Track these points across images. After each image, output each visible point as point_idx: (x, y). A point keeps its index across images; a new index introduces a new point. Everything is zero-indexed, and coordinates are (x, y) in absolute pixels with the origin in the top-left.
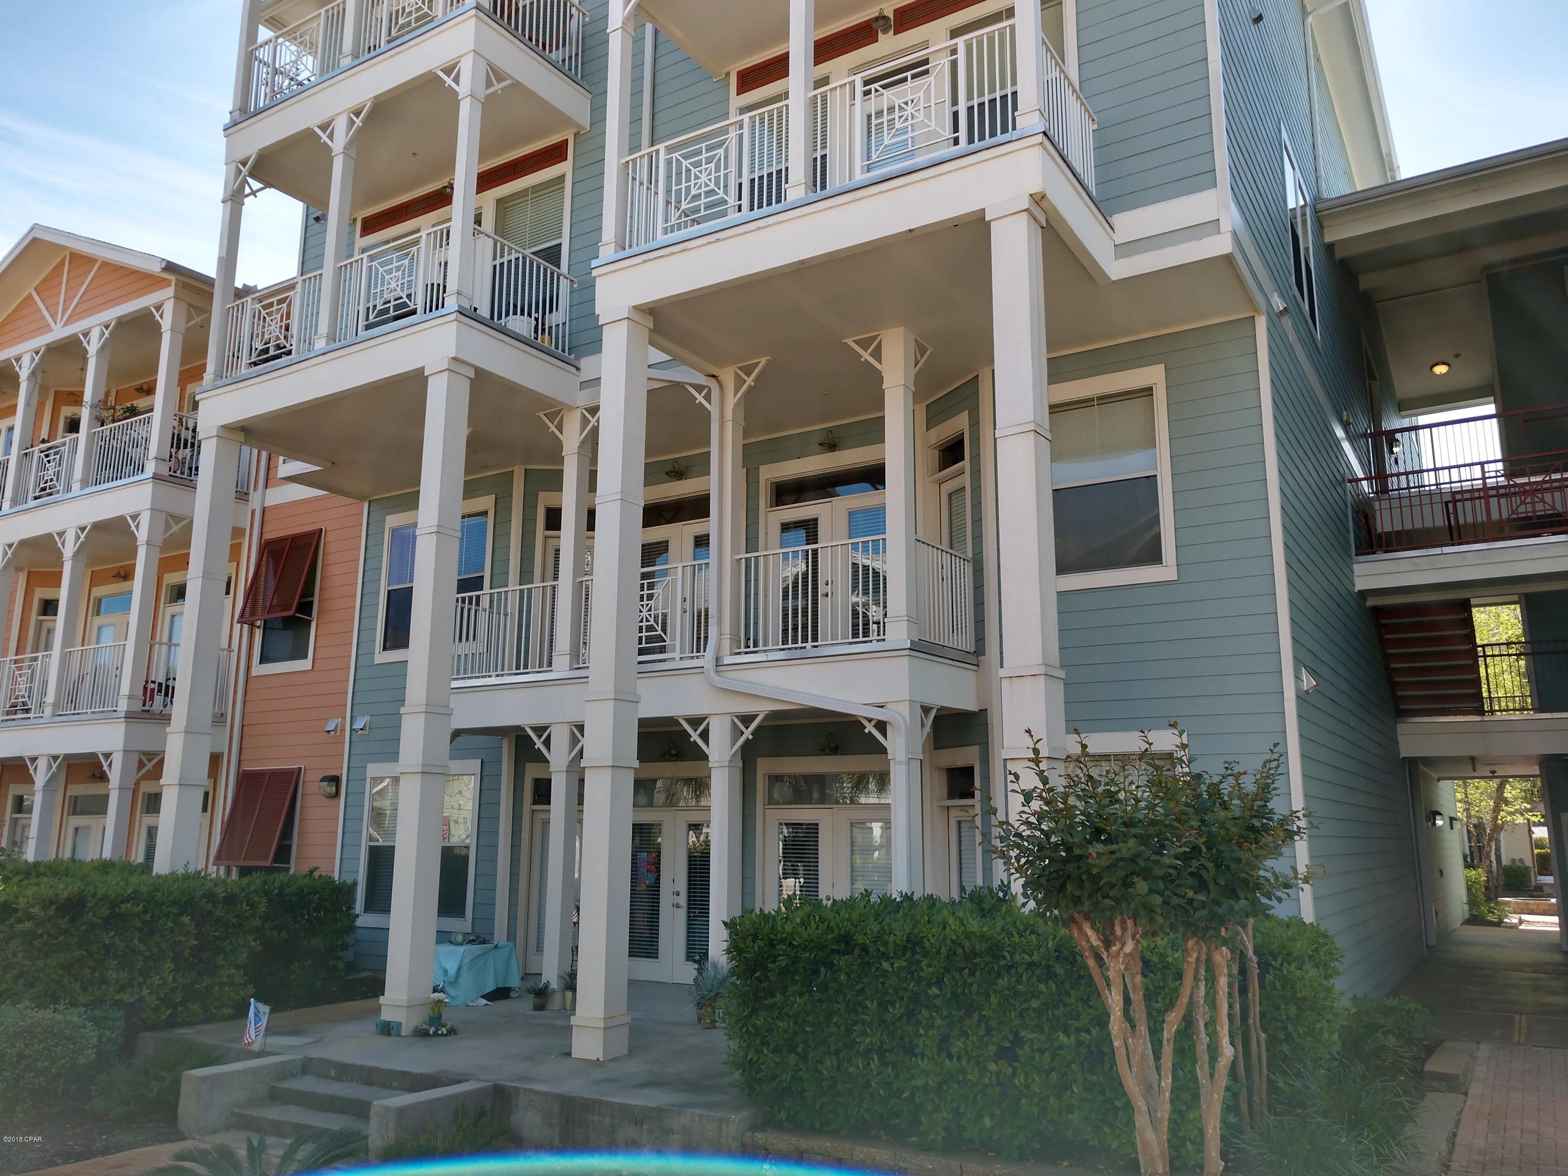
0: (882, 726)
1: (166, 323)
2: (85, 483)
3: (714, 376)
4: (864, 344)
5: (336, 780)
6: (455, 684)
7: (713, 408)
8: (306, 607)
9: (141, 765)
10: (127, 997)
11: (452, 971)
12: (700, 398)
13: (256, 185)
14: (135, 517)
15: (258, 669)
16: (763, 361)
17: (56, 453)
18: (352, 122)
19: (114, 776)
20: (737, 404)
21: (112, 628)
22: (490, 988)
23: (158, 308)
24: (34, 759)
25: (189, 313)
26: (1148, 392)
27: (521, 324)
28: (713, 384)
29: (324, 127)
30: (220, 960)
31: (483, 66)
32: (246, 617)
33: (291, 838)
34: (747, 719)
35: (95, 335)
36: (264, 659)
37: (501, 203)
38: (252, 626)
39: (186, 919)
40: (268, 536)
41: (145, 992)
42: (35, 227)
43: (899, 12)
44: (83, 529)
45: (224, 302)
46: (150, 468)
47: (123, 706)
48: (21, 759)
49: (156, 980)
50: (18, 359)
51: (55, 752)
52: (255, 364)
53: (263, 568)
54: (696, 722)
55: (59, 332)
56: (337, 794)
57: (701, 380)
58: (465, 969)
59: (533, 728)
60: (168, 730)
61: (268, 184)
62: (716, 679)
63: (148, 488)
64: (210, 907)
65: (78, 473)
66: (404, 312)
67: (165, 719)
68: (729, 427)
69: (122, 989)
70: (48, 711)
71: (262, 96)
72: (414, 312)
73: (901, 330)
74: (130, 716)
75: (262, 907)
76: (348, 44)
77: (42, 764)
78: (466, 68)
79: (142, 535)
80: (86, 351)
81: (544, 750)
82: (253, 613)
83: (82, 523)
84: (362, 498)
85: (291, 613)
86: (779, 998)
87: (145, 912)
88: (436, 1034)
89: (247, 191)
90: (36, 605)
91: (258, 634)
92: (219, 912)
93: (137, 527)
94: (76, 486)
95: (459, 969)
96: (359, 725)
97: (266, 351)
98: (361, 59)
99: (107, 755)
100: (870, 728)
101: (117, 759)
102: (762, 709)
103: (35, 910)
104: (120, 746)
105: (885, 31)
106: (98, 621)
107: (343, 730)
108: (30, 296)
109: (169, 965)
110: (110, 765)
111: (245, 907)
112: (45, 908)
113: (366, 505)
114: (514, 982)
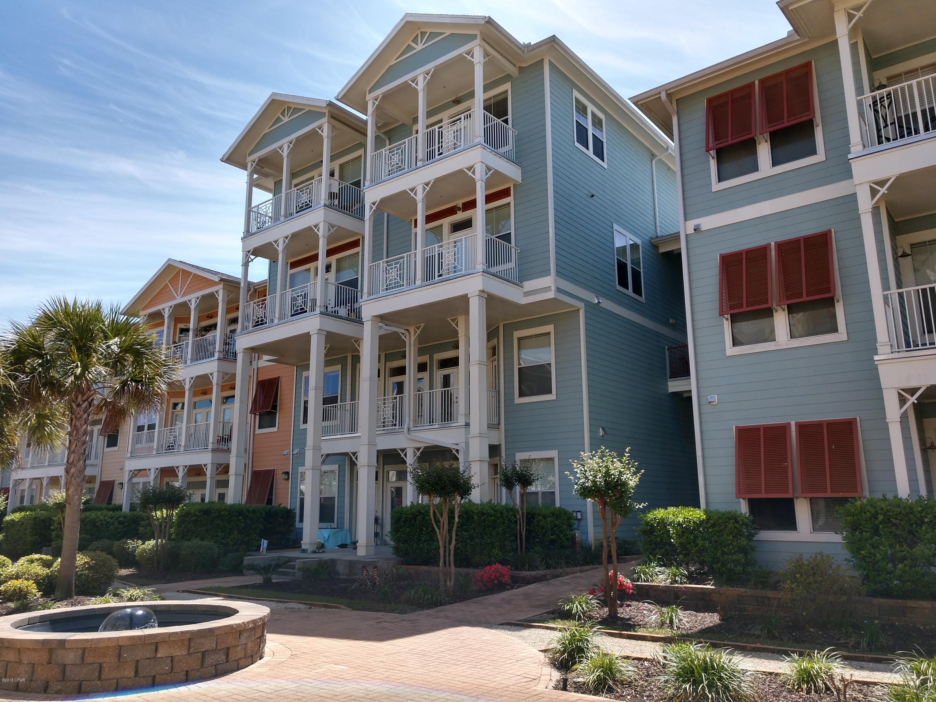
0: (457, 451)
1: (220, 298)
2: (192, 360)
3: (408, 330)
4: (453, 320)
5: (288, 473)
6: (322, 438)
7: (407, 340)
8: (275, 407)
9: (217, 469)
10: (224, 541)
11: (326, 537)
12: (403, 337)
13: (252, 257)
14: (211, 374)
15: (258, 431)
16: (423, 325)
17: (180, 348)
18: (285, 241)
19: (208, 473)
20: (415, 340)
21: (200, 414)
22: (340, 543)
23: (217, 292)
24: (178, 467)
25: (228, 294)
26: (549, 334)
27: (343, 311)
28: (406, 333)
29: (275, 242)
30: (251, 531)
31: (327, 225)
32: (253, 411)
33: (272, 496)
34: (418, 449)
35: (193, 302)
36: (260, 427)
37: (338, 261)
38: (255, 414)
39: (240, 517)
40: (260, 379)
41: (229, 540)
42: (169, 259)
43: (464, 204)
44: (192, 378)
45: (243, 303)
46: (217, 355)
47: (210, 447)
48: (173, 467)
49: (232, 536)
50: (163, 310)
51: (186, 464)
52: (255, 326)
53: (258, 391)
54: (403, 450)
55: (179, 300)
56: (288, 479)
57: (403, 331)
58: (331, 536)
59: (352, 453)
60: (230, 456)
61: (257, 256)
62: (408, 435)
63: (216, 363)
64: (248, 514)
65: (189, 356)
66: (303, 311)
67: (229, 450)
68: (412, 347)
69: (223, 539)
70: (182, 449)
71: (254, 229)
72: (306, 311)
73: (464, 316)
74: (213, 450)
75: (264, 515)
76: (283, 213)
77: (181, 469)
78: (321, 226)
79: (214, 381)
80: (190, 308)
81: (355, 461)
82: (255, 410)
83: (192, 376)
84: (293, 365)
85: (269, 410)
86: (403, 529)
87: (228, 514)
88: (318, 552)
89: (250, 260)
90: (171, 405)
91: (257, 417)
92: (251, 515)
93: (213, 378)
94: (189, 362)
95: (329, 537)
96: (295, 452)
97: (258, 322)
98: (288, 219)
99: (205, 465)
100: (454, 452)
101: (209, 467)
102: (423, 445)
103: (197, 513)
104: (210, 462)
105: (459, 211)
106: (195, 411)
107: (290, 454)
108: (167, 284)
109: (236, 532)
110: (206, 469)
111: (258, 514)
112: (200, 512)
113: (295, 367)
114: (348, 542)
